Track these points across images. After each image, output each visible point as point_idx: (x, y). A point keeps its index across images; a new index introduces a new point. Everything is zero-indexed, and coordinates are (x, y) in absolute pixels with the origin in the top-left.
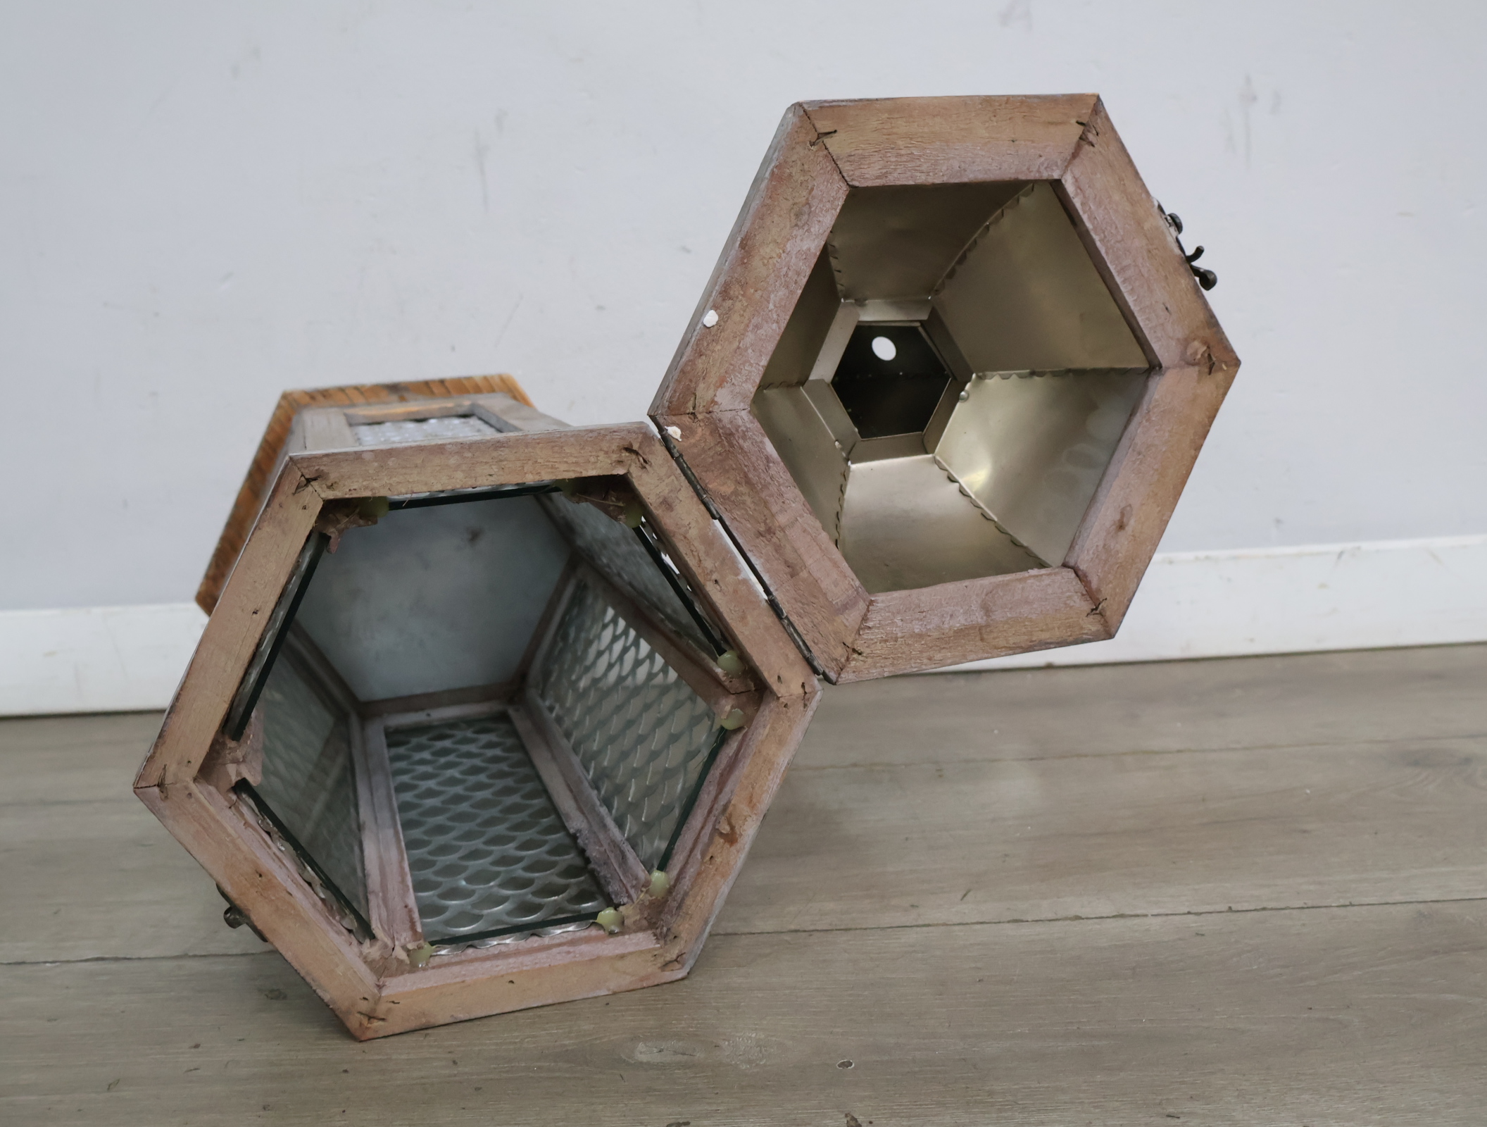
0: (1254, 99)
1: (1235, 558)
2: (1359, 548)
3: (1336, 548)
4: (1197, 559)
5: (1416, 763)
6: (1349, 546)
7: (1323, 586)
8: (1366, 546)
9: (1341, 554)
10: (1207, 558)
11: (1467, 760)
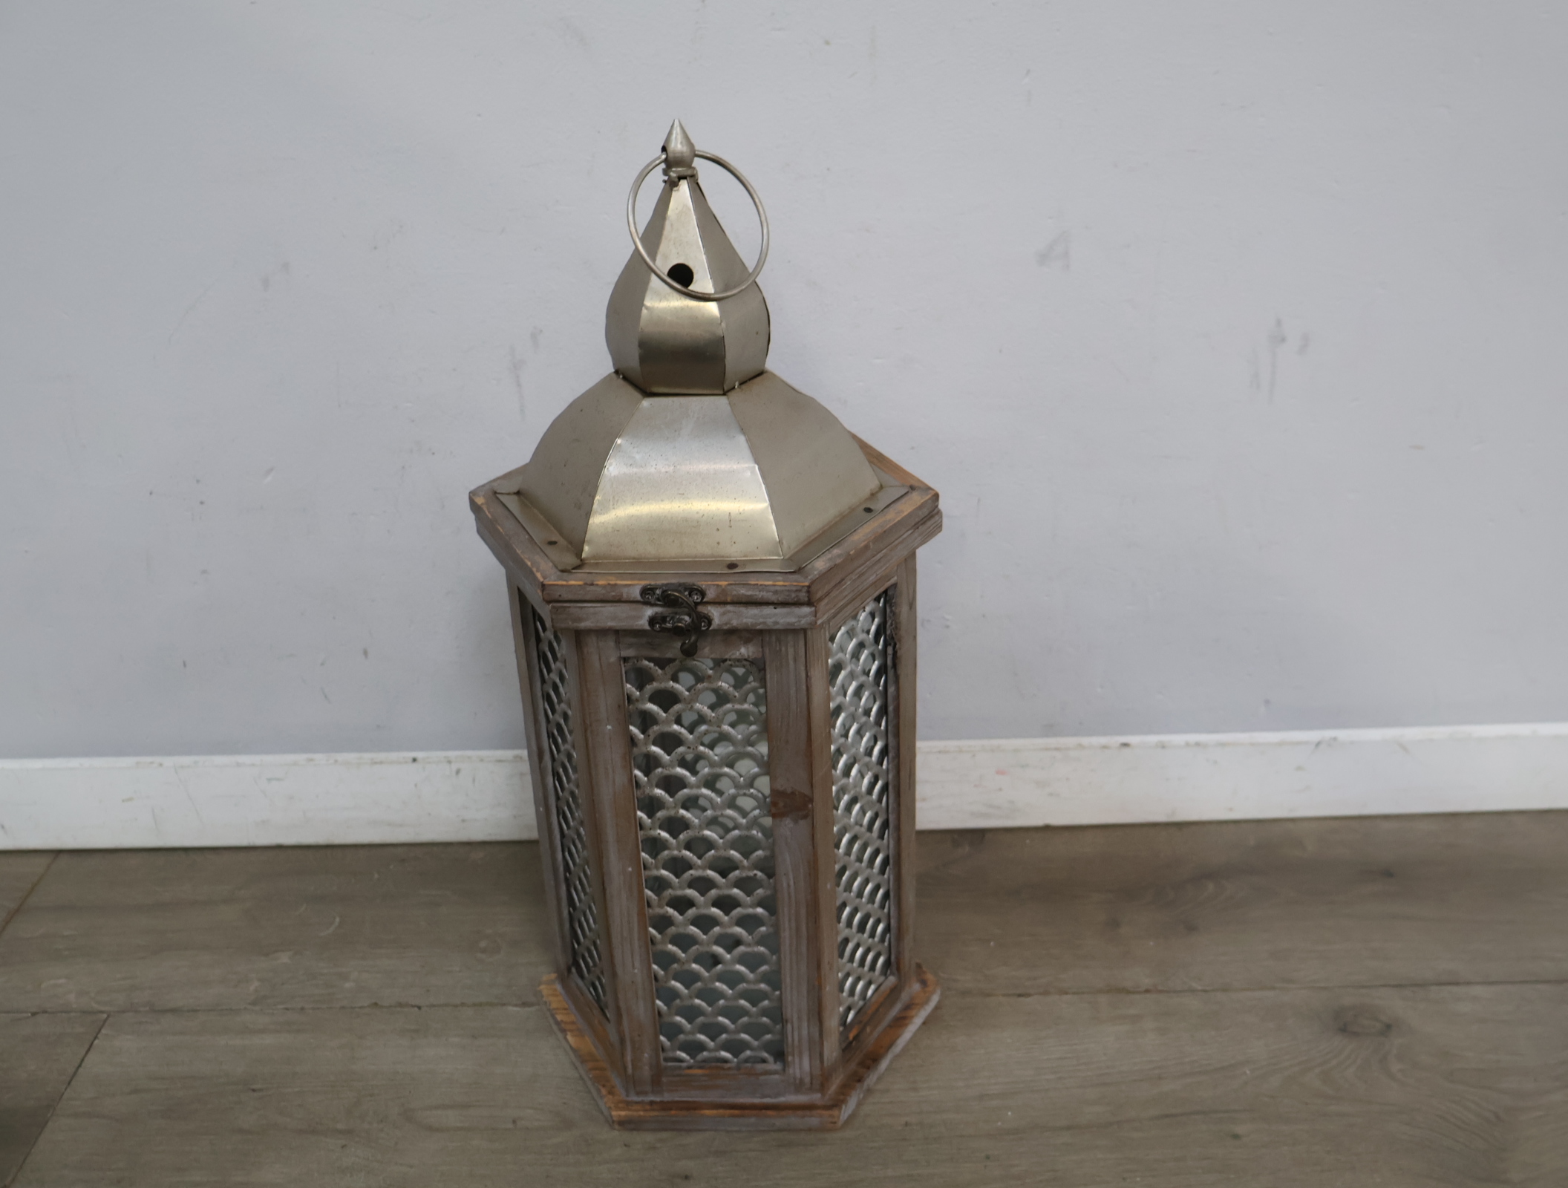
0: (1283, 340)
1: (1223, 745)
2: (1335, 739)
3: (1314, 735)
4: (1187, 744)
5: (1344, 1030)
6: (1328, 734)
7: (1299, 768)
8: (1342, 734)
9: (1318, 744)
10: (1198, 744)
11: (1388, 1028)
